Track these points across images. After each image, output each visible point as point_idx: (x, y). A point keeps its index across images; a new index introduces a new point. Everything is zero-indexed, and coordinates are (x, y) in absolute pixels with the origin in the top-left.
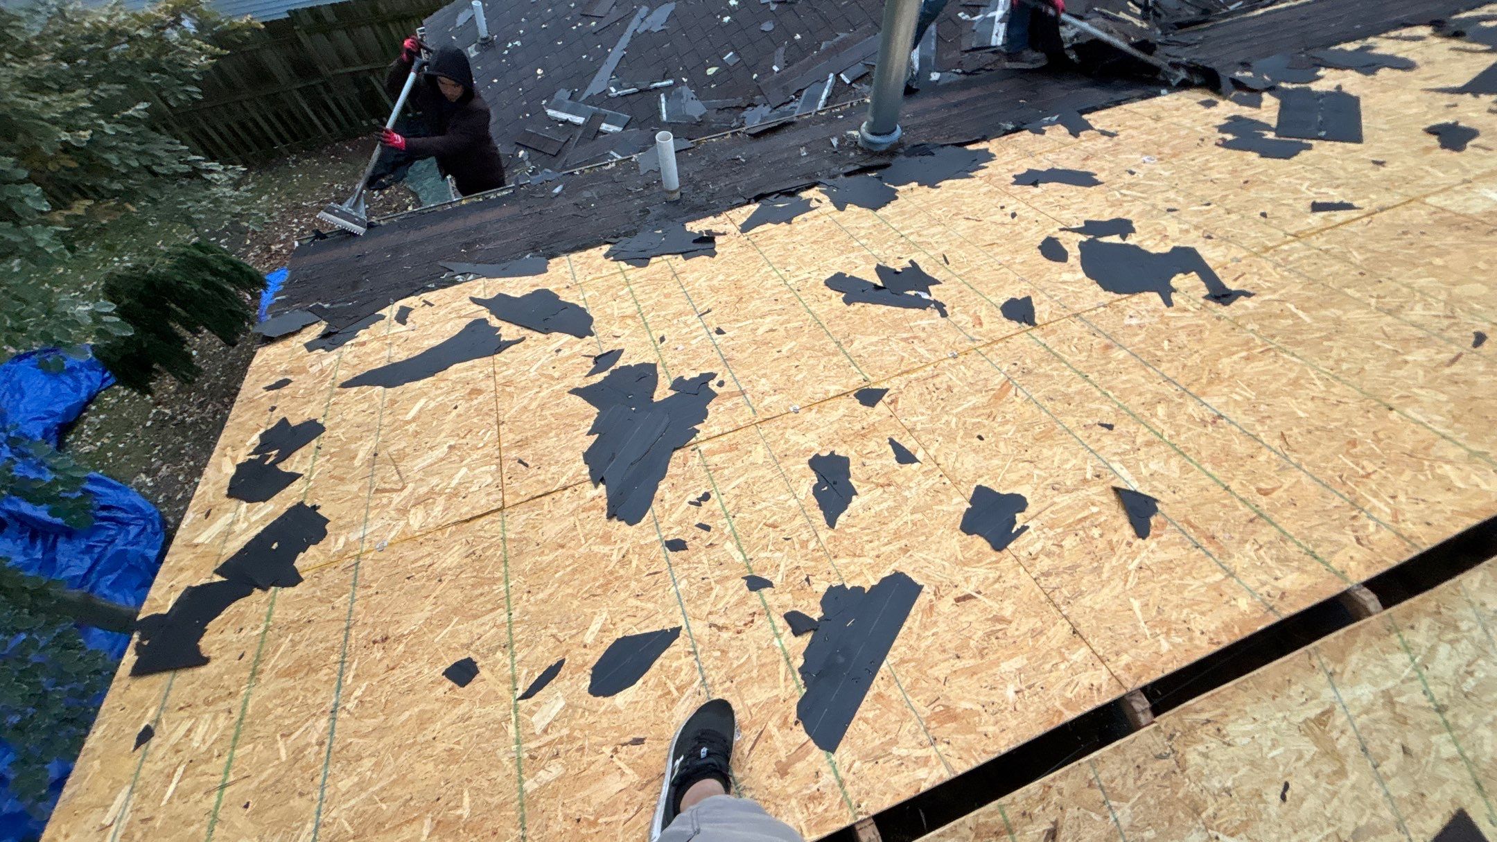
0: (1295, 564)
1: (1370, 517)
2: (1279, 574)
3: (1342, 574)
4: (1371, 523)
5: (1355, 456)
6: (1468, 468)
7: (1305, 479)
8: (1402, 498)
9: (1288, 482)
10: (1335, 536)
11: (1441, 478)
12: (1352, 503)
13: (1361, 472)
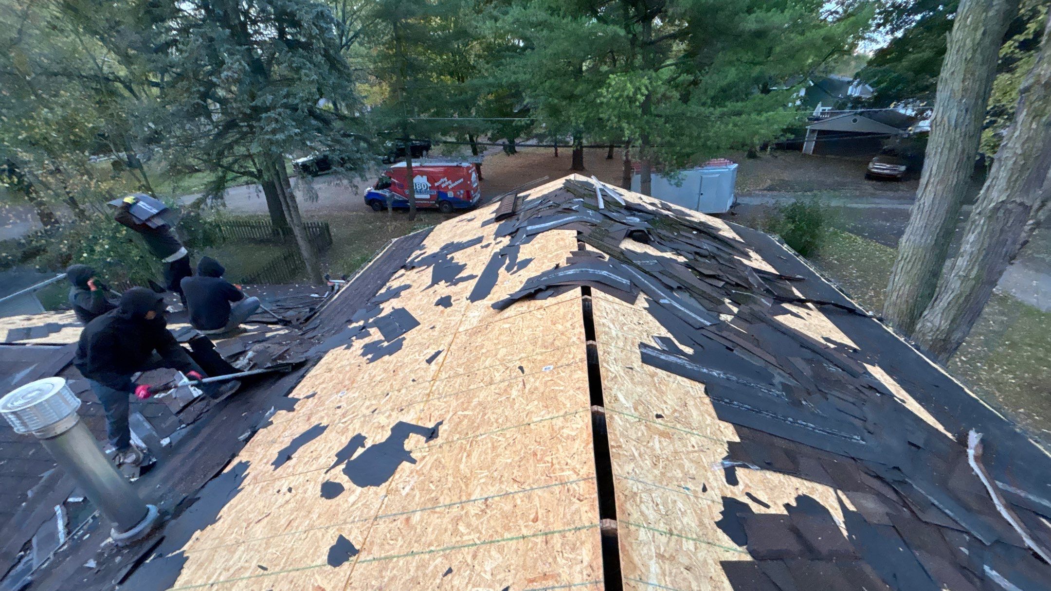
0: (578, 544)
1: (571, 483)
2: (579, 558)
3: (592, 526)
4: (574, 485)
5: (541, 459)
6: (568, 424)
7: (539, 492)
8: (569, 461)
9: (536, 502)
10: (573, 508)
11: (568, 438)
12: (562, 484)
13: (550, 465)
